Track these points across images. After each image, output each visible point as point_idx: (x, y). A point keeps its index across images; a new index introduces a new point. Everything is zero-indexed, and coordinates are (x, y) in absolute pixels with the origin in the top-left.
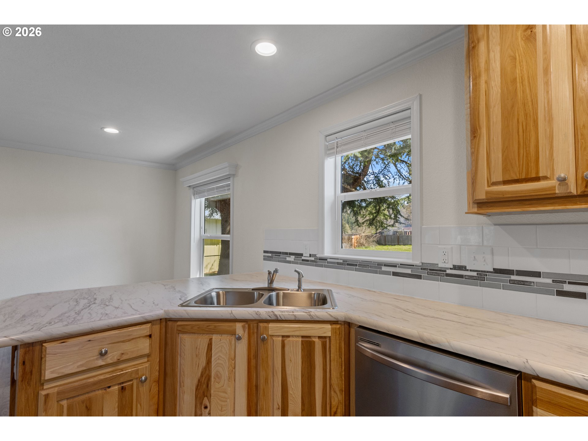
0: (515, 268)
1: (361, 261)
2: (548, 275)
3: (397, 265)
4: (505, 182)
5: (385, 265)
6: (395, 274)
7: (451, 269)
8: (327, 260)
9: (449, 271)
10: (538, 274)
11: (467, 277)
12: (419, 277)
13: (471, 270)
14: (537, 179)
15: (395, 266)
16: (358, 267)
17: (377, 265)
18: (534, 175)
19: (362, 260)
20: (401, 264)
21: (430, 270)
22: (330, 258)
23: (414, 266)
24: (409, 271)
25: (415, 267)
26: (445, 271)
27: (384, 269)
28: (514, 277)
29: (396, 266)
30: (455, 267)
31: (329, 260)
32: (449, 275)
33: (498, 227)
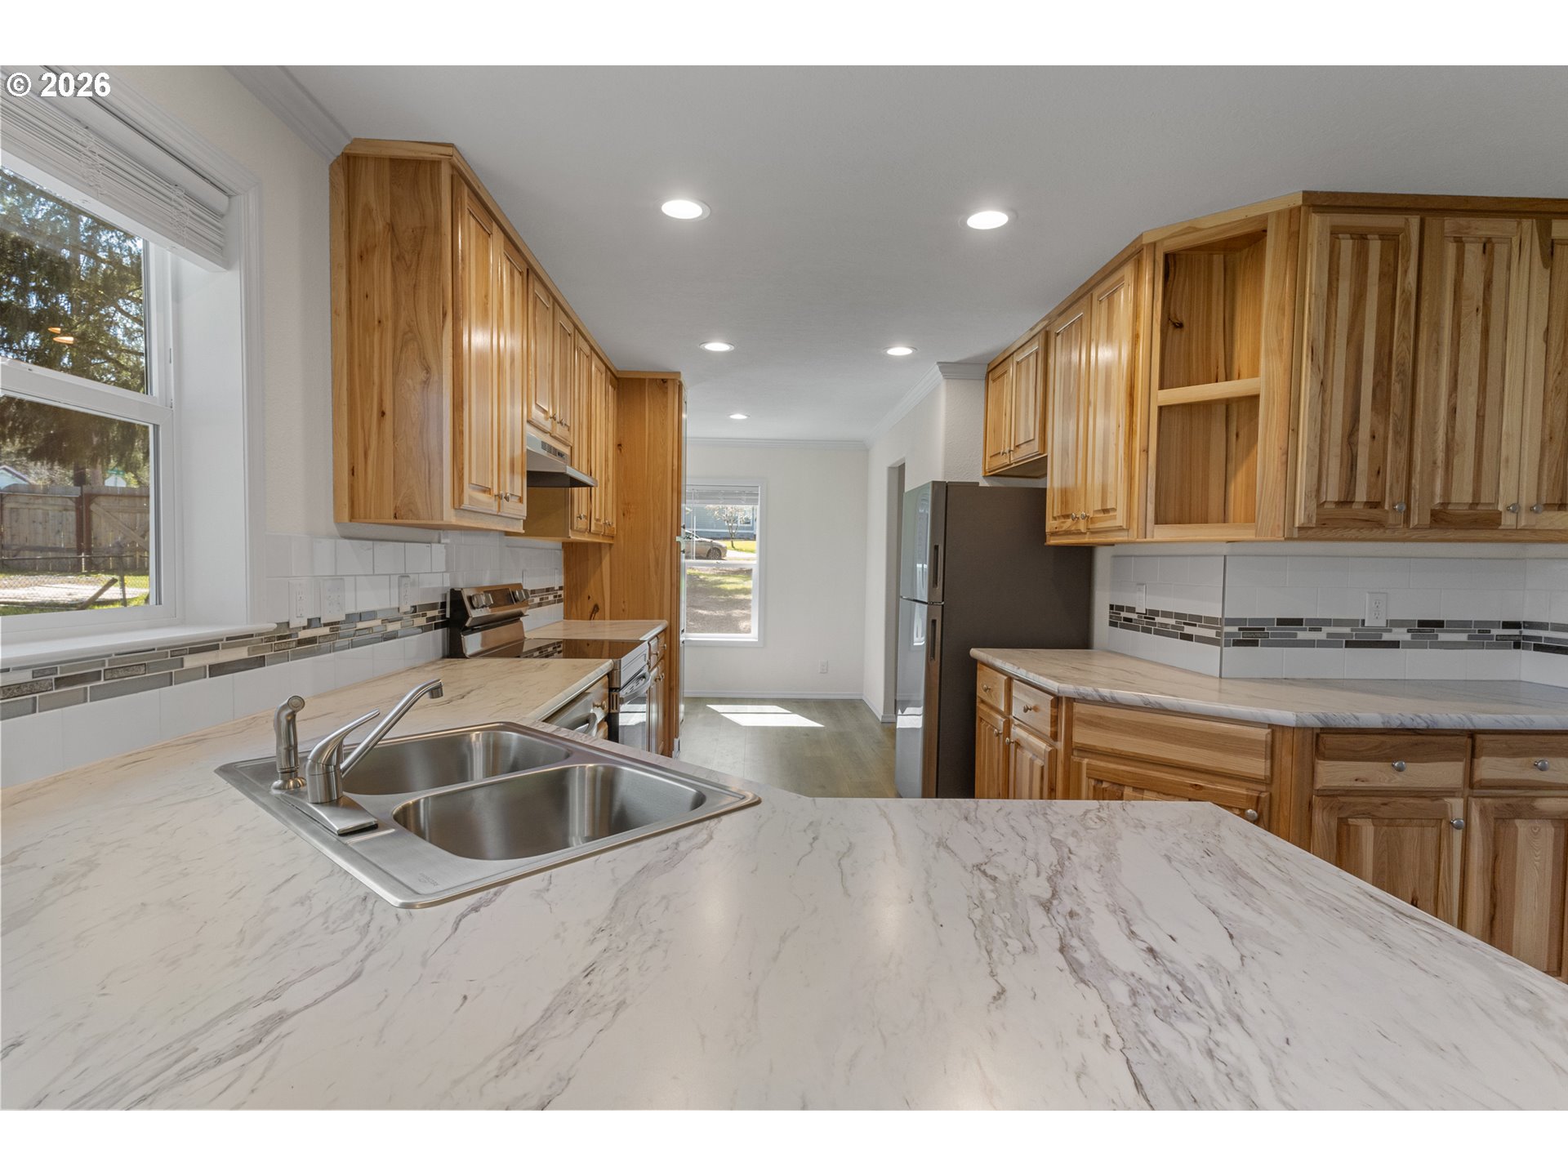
1: (116, 655)
2: (381, 613)
3: (220, 643)
4: (477, 487)
5: (192, 652)
6: (216, 670)
7: (304, 628)
9: (301, 635)
10: (373, 616)
11: (323, 639)
12: (260, 662)
13: (325, 625)
15: (214, 647)
16: (102, 682)
17: (169, 658)
18: (487, 486)
19: (117, 652)
20: (228, 639)
21: (278, 638)
23: (252, 636)
24: (242, 653)
25: (254, 638)
26: (297, 635)
27: (191, 662)
29: (216, 647)
30: (310, 624)
32: (300, 642)
33: (347, 541)
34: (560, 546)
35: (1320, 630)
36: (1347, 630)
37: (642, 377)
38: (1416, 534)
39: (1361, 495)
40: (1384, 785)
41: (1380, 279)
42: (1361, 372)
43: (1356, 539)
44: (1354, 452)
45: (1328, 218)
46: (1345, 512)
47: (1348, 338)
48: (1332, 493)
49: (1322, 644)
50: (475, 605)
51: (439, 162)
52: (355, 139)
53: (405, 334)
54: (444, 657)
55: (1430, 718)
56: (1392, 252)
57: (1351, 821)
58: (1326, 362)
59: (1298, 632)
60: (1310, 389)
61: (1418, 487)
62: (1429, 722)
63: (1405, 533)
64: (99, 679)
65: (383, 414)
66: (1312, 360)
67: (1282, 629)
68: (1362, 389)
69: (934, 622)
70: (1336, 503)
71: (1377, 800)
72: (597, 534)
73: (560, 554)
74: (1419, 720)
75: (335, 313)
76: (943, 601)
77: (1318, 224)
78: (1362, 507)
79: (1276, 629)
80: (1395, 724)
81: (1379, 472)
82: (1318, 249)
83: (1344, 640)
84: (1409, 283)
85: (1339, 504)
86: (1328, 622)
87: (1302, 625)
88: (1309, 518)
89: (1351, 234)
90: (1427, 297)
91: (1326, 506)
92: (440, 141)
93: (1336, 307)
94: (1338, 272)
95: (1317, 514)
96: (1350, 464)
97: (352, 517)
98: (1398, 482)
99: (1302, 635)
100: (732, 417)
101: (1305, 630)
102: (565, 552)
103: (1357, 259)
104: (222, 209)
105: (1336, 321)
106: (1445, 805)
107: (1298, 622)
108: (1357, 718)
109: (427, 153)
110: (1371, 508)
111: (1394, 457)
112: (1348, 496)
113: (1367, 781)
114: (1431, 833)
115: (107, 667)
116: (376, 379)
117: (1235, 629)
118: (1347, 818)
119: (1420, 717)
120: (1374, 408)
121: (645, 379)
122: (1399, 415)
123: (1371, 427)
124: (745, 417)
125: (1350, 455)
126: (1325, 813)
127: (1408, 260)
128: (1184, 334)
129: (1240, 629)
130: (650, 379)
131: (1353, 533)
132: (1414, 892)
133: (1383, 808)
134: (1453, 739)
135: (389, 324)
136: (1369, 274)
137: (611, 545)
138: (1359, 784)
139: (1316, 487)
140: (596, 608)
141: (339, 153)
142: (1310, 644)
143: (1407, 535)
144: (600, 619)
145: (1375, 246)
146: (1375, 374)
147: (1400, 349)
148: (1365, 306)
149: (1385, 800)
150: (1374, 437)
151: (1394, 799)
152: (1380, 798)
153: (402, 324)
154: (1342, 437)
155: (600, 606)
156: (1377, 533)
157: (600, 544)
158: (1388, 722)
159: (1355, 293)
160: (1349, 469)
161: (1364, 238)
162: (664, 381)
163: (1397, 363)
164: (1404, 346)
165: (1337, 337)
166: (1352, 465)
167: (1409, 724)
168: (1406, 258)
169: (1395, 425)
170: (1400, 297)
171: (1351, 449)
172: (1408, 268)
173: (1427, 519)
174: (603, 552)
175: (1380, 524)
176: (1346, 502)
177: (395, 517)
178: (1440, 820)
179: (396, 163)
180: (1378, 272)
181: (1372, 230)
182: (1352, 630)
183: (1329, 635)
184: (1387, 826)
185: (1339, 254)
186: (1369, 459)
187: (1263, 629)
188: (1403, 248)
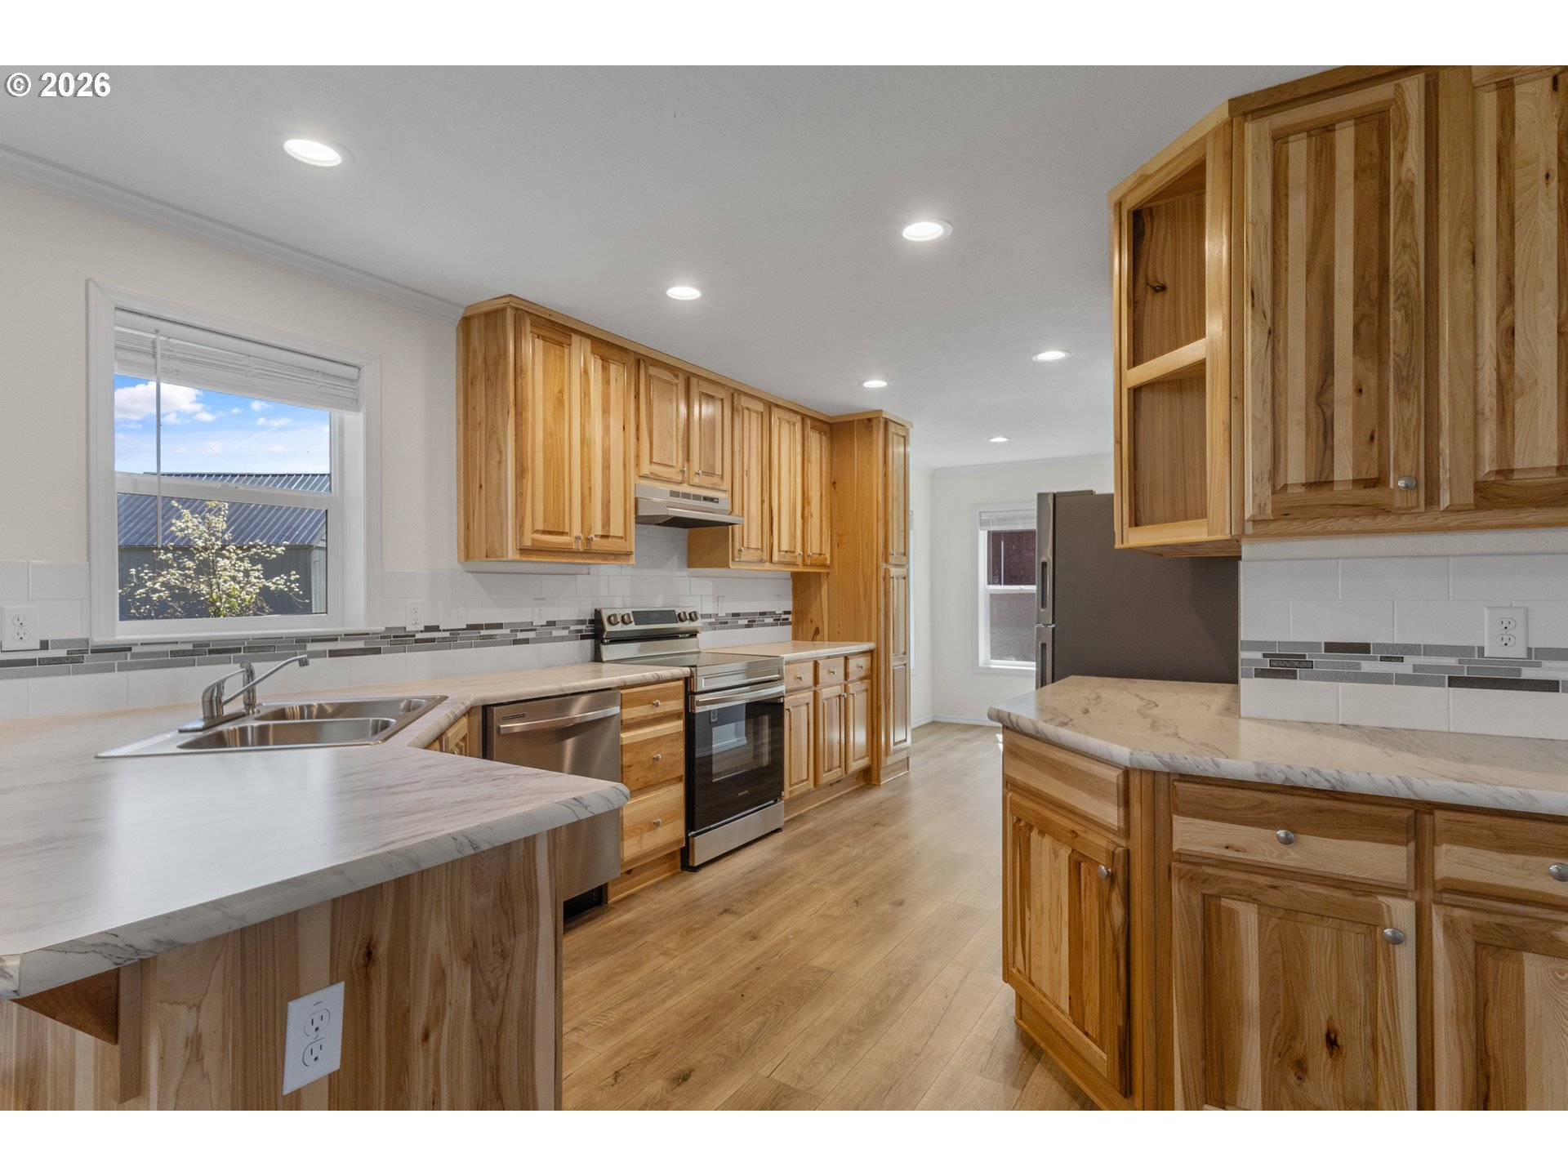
0: (484, 622)
2: (509, 625)
4: (545, 532)
5: (314, 641)
6: (334, 654)
7: (421, 632)
8: (130, 649)
9: (418, 636)
10: (499, 626)
11: (440, 640)
12: (377, 651)
13: (444, 631)
14: (562, 534)
15: (334, 639)
16: (244, 652)
17: (295, 644)
18: (562, 530)
20: (345, 635)
21: (394, 637)
22: (142, 644)
23: (369, 634)
24: (360, 645)
25: (370, 636)
26: (414, 636)
27: (312, 647)
28: (483, 632)
29: (336, 640)
30: (428, 629)
31: (135, 650)
32: (417, 641)
33: (470, 574)
34: (789, 575)
35: (1401, 660)
36: (1452, 661)
37: (851, 419)
38: (1456, 520)
39: (1344, 469)
40: (1271, 860)
41: (1356, 178)
42: (1332, 307)
43: (1349, 533)
44: (1328, 413)
45: (1267, 122)
46: (1322, 495)
47: (1307, 266)
48: (1296, 471)
49: (1403, 680)
50: (613, 622)
51: (504, 309)
52: (468, 307)
53: (491, 429)
54: (592, 661)
55: (1335, 774)
56: (1375, 138)
57: (1225, 902)
58: (1275, 303)
59: (1362, 662)
60: (1252, 343)
61: (1447, 451)
62: (1333, 781)
63: (1436, 519)
64: (240, 651)
65: (481, 486)
66: (1253, 305)
67: (1331, 657)
68: (1336, 330)
69: (1044, 646)
70: (1304, 485)
71: (1263, 880)
72: (812, 565)
73: (790, 583)
74: (1316, 776)
75: (458, 423)
76: (1053, 623)
77: (1255, 134)
78: (1350, 487)
79: (1325, 657)
80: (1278, 778)
81: (1372, 438)
82: (1253, 165)
83: (1447, 676)
84: (1409, 170)
85: (1309, 485)
86: (1413, 649)
87: (1369, 653)
88: (1261, 508)
89: (1308, 131)
90: (1446, 181)
91: (1289, 491)
92: (500, 295)
93: (1287, 231)
94: (1287, 186)
95: (1273, 502)
96: (1321, 432)
97: (468, 557)
98: (1407, 446)
99: (1367, 666)
100: (992, 440)
101: (1374, 659)
102: (794, 581)
103: (1316, 160)
104: (355, 377)
105: (1287, 248)
106: (1379, 906)
107: (1363, 648)
108: (1217, 765)
109: (499, 304)
110: (1365, 487)
111: (1402, 414)
112: (1320, 476)
113: (1244, 851)
114: (1354, 944)
115: (246, 645)
116: (478, 463)
117: (1258, 655)
118: (1218, 896)
119: (1318, 773)
120: (1358, 350)
121: (854, 421)
122: (1403, 355)
123: (1355, 377)
124: (1006, 440)
125: (1320, 416)
126: (1182, 885)
127: (1405, 138)
128: (1167, 297)
129: (1265, 656)
130: (858, 420)
131: (1343, 524)
132: (1330, 1020)
133: (1272, 892)
134: (1386, 812)
135: (483, 425)
136: (1337, 173)
137: (828, 573)
138: (1230, 854)
139: (1269, 467)
140: (817, 631)
141: (460, 318)
142: (1383, 679)
143: (1440, 521)
144: (820, 640)
145: (1345, 139)
146: (1356, 305)
147: (1399, 262)
148: (1333, 222)
149: (1277, 882)
150: (1360, 391)
151: (1291, 883)
152: (1268, 878)
153: (490, 422)
154: (1307, 398)
155: (820, 629)
156: (1382, 521)
157: (820, 573)
158: (1265, 775)
159: (1315, 206)
160: (1321, 439)
161: (1329, 131)
162: (870, 420)
163: (1396, 282)
164: (1406, 258)
165: (1290, 269)
166: (1325, 432)
167: (1300, 781)
168: (1400, 137)
169: (1397, 369)
170: (1395, 190)
171: (1323, 411)
172: (1405, 150)
173: (1469, 497)
174: (822, 580)
175: (1383, 510)
176: (1321, 482)
177: (487, 557)
178: (1372, 923)
179: (487, 314)
180: (1352, 170)
181: (1341, 118)
182: (1460, 662)
183: (1415, 668)
184: (1281, 918)
185: (1287, 163)
186: (1354, 421)
187: (1304, 656)
188: (1394, 126)
